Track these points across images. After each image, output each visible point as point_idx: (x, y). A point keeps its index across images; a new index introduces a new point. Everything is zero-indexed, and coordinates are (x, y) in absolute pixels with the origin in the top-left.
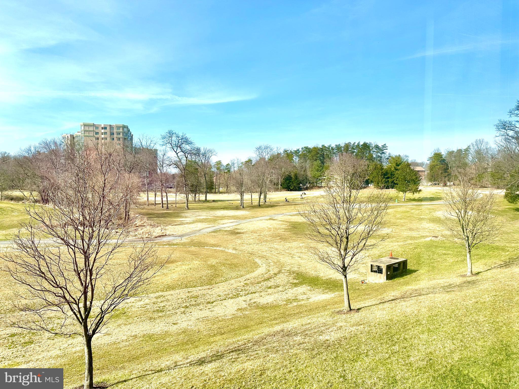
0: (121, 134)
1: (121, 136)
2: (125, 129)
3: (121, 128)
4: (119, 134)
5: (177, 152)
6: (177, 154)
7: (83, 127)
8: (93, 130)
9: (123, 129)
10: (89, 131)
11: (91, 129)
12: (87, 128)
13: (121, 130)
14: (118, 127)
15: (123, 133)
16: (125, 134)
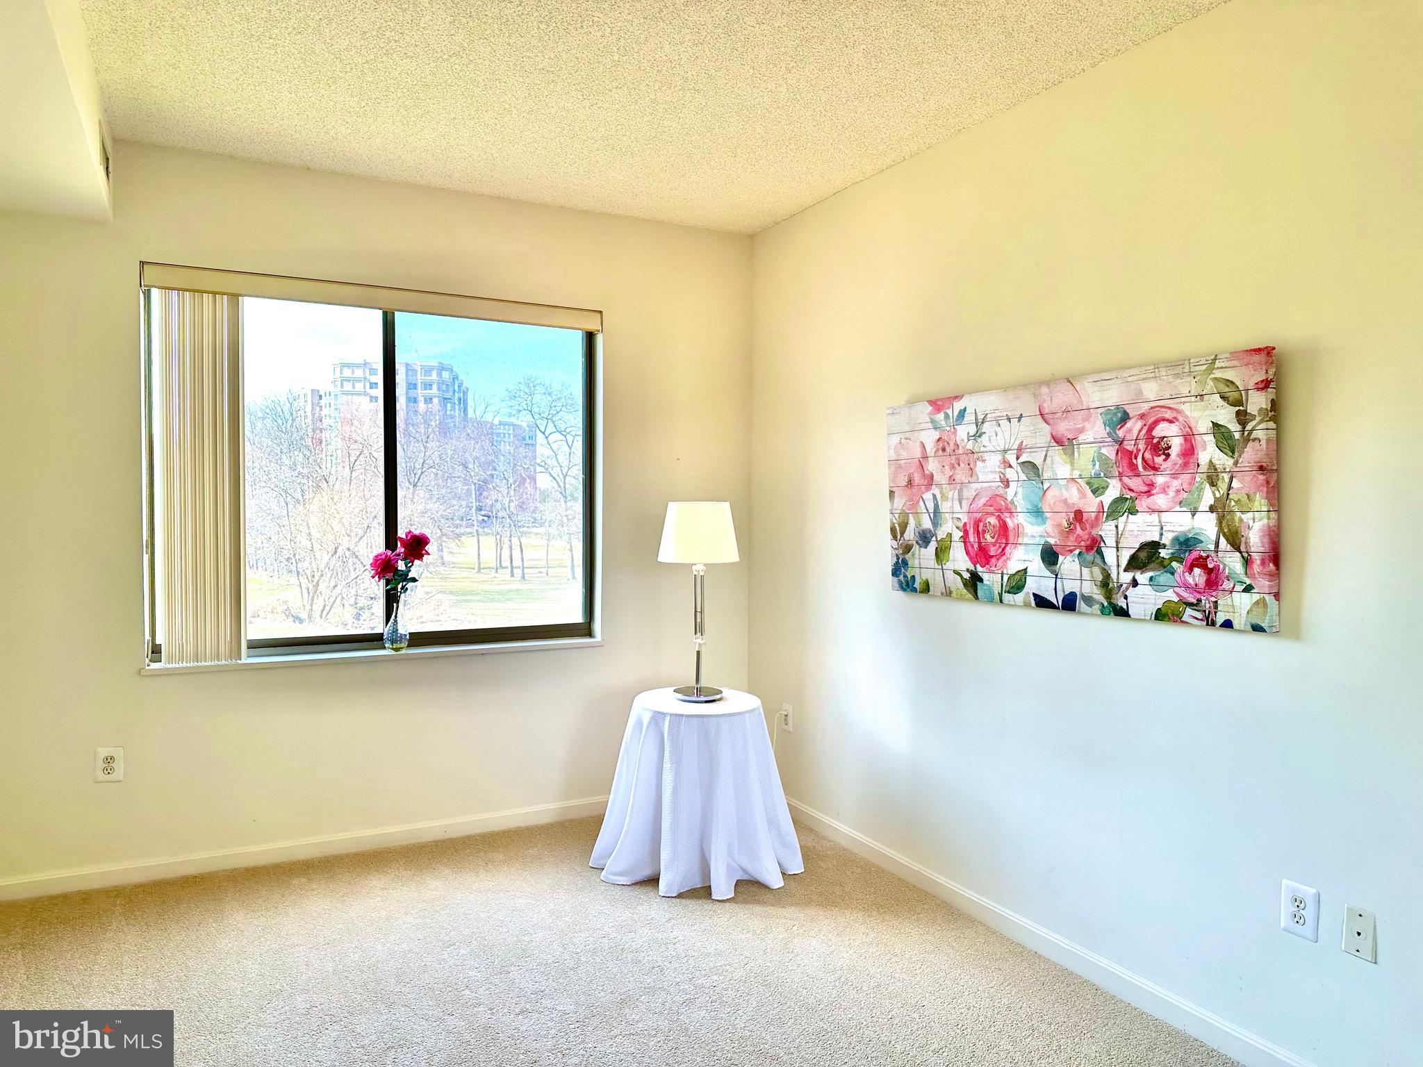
0: (435, 387)
1: (435, 390)
2: (446, 375)
3: (434, 373)
4: (428, 386)
5: (547, 434)
6: (547, 438)
7: (338, 370)
8: (365, 378)
9: (440, 375)
10: (354, 381)
11: (359, 373)
12: (347, 373)
13: (434, 376)
14: (428, 370)
15: (441, 383)
16: (444, 387)
